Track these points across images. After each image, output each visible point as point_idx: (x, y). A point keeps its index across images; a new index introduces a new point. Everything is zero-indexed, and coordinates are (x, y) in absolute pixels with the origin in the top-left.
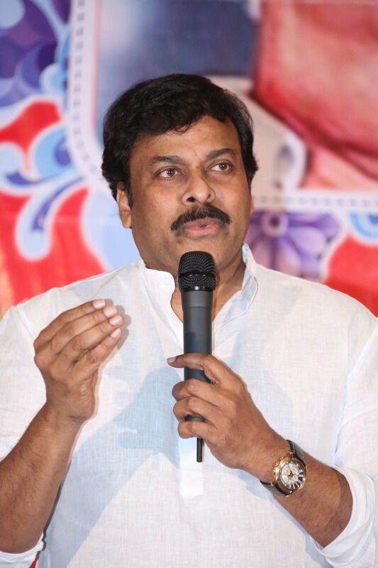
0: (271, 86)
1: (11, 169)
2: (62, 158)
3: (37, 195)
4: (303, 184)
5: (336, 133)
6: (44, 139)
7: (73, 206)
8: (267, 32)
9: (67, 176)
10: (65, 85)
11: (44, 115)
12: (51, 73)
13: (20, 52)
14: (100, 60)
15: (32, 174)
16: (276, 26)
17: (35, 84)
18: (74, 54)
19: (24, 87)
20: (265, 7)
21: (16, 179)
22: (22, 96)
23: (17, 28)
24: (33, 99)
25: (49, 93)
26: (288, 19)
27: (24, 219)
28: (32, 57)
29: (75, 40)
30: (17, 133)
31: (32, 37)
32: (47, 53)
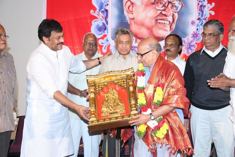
1: (102, 42)
2: (107, 41)
3: (105, 45)
4: (135, 43)
5: (139, 37)
6: (105, 38)
7: (109, 46)
8: (131, 25)
9: (108, 43)
10: (108, 32)
11: (105, 36)
12: (106, 31)
13: (102, 29)
14: (111, 29)
15: (104, 43)
16: (132, 25)
17: (104, 32)
18: (108, 29)
19: (103, 33)
20: (130, 22)
22: (103, 34)
23: (102, 26)
24: (104, 34)
25: (106, 33)
26: (133, 23)
27: (103, 48)
28: (104, 29)
29: (109, 27)
30: (102, 38)
31: (104, 27)
32: (105, 29)
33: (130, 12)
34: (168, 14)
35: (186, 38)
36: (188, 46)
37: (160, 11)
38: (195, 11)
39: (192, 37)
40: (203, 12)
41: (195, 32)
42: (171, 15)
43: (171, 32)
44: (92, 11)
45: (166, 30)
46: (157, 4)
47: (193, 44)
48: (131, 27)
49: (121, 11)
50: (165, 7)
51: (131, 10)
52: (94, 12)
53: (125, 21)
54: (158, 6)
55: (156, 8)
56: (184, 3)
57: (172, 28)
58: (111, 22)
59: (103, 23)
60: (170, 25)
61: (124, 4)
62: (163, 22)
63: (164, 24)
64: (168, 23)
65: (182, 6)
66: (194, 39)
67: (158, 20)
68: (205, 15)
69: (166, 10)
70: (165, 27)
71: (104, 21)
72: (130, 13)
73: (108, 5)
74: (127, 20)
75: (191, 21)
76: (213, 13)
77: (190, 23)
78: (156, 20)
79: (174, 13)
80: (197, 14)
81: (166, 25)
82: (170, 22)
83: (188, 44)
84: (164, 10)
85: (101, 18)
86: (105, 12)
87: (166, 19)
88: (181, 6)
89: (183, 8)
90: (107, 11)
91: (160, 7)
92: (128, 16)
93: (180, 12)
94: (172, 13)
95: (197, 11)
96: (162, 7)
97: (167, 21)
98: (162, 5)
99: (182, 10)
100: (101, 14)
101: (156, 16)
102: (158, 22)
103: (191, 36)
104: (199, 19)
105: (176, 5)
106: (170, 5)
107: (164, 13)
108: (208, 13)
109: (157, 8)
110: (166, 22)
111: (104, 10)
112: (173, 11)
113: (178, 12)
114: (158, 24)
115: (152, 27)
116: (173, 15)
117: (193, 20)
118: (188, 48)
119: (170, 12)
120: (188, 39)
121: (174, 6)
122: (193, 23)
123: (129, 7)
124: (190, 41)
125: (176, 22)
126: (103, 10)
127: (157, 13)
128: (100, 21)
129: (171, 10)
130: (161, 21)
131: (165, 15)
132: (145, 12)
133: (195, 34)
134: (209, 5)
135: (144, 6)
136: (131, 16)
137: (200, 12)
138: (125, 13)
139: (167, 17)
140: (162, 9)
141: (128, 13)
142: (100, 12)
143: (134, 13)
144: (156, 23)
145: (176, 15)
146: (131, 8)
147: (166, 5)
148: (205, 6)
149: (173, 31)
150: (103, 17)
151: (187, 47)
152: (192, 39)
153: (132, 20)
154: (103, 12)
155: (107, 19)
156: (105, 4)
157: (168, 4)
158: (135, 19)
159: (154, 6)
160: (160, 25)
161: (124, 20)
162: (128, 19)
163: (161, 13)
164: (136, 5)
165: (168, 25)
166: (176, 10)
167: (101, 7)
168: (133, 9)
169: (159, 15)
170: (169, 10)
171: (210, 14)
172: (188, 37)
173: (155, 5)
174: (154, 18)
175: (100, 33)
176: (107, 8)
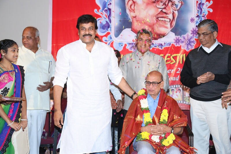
0: (133, 29)
2: (111, 38)
6: (109, 36)
7: (112, 43)
8: (133, 23)
9: (111, 40)
10: (111, 30)
11: (109, 33)
12: (109, 29)
13: (106, 27)
14: (114, 27)
15: (108, 40)
16: (134, 22)
17: (108, 30)
18: (112, 27)
19: (106, 30)
20: (132, 21)
21: (106, 41)
22: (106, 31)
23: (105, 24)
24: (107, 32)
25: (109, 31)
26: (135, 21)
28: (107, 27)
29: (112, 25)
30: (106, 36)
31: (107, 25)
32: (109, 27)
33: (132, 10)
34: (168, 12)
35: (186, 35)
36: (188, 42)
37: (161, 10)
38: (194, 9)
39: (191, 34)
40: (201, 9)
41: (195, 29)
42: (171, 13)
43: (171, 29)
44: (95, 10)
45: (166, 28)
46: (158, 3)
47: (192, 40)
48: (133, 24)
49: (124, 9)
50: (165, 5)
51: (133, 9)
52: (98, 11)
53: (128, 19)
54: (159, 5)
55: (156, 7)
56: (183, 1)
57: (172, 26)
58: (114, 21)
59: (106, 21)
60: (170, 22)
61: (126, 3)
62: (163, 19)
63: (165, 22)
64: (168, 20)
65: (182, 4)
66: (193, 35)
67: (159, 18)
68: (204, 12)
69: (167, 8)
70: (165, 24)
71: (107, 20)
72: (132, 12)
73: (111, 4)
74: (129, 19)
75: (191, 18)
76: (211, 11)
77: (190, 20)
78: (157, 18)
79: (174, 11)
80: (196, 12)
81: (167, 22)
82: (170, 20)
83: (188, 40)
84: (165, 8)
85: (104, 16)
86: (108, 11)
87: (167, 17)
88: (180, 4)
89: (182, 6)
90: (110, 10)
91: (160, 6)
92: (130, 14)
93: (179, 10)
94: (172, 11)
95: (196, 9)
96: (163, 6)
97: (168, 18)
98: (162, 4)
99: (181, 8)
100: (104, 13)
101: (157, 14)
102: (159, 20)
103: (191, 32)
104: (198, 16)
105: (176, 4)
106: (170, 4)
107: (164, 11)
108: (207, 11)
109: (158, 6)
110: (166, 20)
111: (108, 9)
112: (173, 9)
113: (177, 10)
114: (159, 21)
115: (154, 25)
116: (173, 13)
117: (192, 17)
118: (188, 44)
119: (170, 10)
120: (188, 36)
121: (174, 5)
122: (192, 20)
123: (131, 6)
124: (189, 37)
125: (176, 20)
126: (106, 9)
127: (158, 11)
128: (103, 20)
129: (171, 8)
130: (162, 19)
131: (166, 13)
132: (146, 10)
133: (194, 31)
134: (207, 3)
135: (145, 4)
136: (133, 14)
137: (199, 10)
138: (128, 11)
139: (168, 15)
140: (163, 7)
141: (130, 12)
142: (104, 11)
143: (135, 11)
144: (157, 21)
145: (176, 13)
146: (132, 7)
147: (167, 3)
148: (203, 4)
149: (173, 28)
150: (106, 15)
151: (186, 43)
152: (191, 35)
153: (134, 18)
154: (106, 11)
155: (110, 18)
156: (108, 4)
157: (169, 2)
158: (137, 17)
159: (154, 4)
160: (161, 23)
161: (126, 18)
162: (130, 17)
163: (162, 11)
164: (137, 4)
165: (168, 23)
166: (176, 8)
167: (104, 6)
168: (135, 7)
169: (159, 13)
170: (169, 8)
171: (209, 11)
172: (188, 34)
173: (156, 4)
174: (155, 16)
175: (104, 31)
176: (110, 7)
